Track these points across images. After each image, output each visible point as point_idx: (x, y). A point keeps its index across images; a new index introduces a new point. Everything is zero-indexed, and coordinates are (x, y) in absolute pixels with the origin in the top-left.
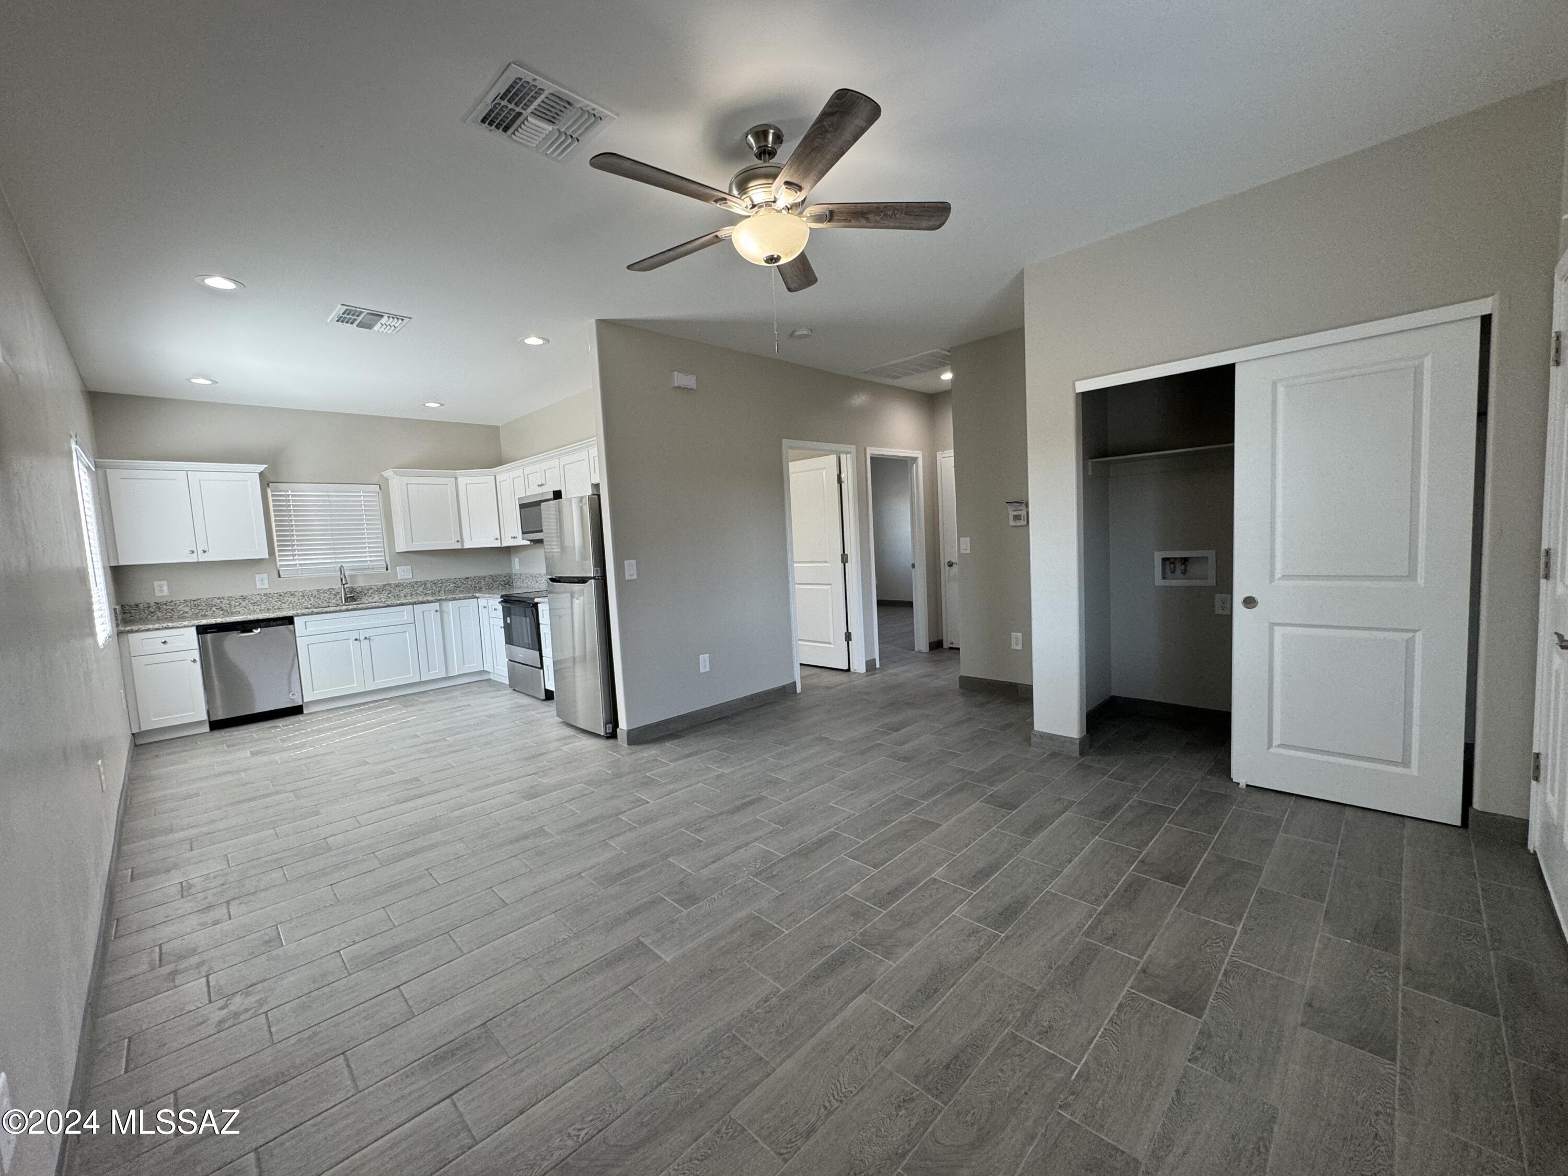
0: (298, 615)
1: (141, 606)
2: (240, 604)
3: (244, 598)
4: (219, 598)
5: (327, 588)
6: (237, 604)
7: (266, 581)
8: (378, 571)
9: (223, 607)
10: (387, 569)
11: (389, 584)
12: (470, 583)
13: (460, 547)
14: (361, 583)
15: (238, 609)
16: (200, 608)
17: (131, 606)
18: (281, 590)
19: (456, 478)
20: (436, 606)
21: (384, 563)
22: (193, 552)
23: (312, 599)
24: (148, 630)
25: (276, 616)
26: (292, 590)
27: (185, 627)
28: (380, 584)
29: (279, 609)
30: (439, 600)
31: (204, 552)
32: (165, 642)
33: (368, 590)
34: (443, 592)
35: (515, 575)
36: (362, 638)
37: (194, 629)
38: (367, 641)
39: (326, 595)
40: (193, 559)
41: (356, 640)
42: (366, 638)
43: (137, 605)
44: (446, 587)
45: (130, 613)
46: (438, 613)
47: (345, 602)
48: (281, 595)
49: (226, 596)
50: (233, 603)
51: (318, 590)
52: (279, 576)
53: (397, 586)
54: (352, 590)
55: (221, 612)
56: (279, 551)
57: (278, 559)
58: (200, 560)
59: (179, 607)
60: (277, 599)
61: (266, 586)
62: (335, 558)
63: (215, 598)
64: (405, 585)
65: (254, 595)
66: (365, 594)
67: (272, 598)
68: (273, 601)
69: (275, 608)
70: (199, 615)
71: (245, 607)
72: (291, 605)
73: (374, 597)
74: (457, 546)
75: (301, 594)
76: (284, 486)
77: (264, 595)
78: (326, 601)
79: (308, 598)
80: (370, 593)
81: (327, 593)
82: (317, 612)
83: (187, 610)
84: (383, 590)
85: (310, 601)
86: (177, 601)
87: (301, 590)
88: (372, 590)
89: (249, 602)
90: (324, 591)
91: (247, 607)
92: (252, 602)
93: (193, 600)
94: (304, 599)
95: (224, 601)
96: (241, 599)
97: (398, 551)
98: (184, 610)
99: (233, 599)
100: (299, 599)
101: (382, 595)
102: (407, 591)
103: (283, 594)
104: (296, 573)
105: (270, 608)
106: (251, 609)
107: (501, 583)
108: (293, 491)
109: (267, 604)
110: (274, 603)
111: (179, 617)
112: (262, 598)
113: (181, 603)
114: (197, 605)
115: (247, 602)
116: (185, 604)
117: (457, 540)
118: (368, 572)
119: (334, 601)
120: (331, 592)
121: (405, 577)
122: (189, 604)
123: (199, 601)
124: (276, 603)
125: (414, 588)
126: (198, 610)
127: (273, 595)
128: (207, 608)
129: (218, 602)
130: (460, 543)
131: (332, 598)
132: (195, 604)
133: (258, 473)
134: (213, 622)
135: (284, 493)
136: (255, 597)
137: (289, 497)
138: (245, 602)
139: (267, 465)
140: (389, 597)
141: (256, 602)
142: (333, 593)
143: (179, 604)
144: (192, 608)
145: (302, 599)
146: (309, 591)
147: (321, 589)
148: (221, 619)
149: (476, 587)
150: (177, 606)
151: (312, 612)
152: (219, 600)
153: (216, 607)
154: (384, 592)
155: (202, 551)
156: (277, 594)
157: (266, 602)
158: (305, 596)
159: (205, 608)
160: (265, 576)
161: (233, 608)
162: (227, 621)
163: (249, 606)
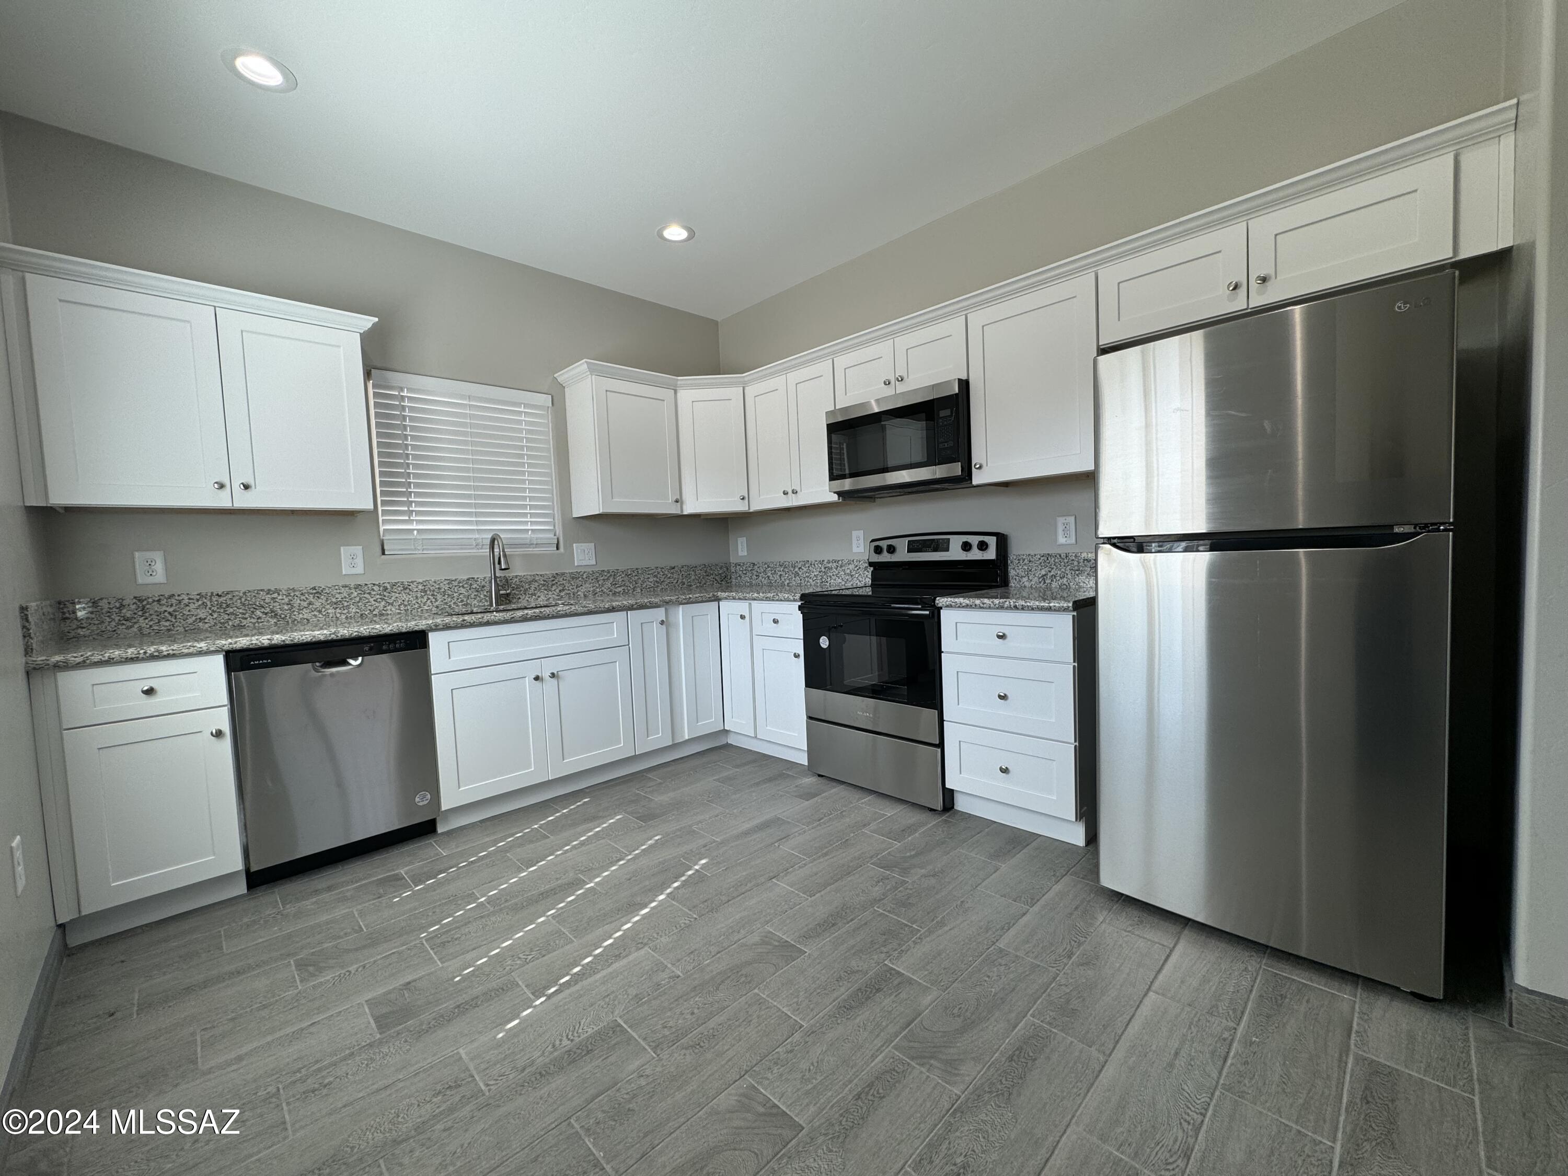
0: (436, 628)
1: (104, 603)
2: (310, 604)
3: (317, 593)
4: (269, 592)
5: (465, 578)
6: (305, 604)
7: (360, 561)
8: (543, 550)
9: (277, 609)
10: (558, 548)
11: (563, 574)
12: (675, 576)
13: (679, 512)
14: (518, 571)
15: (306, 614)
16: (230, 610)
17: (80, 604)
18: (386, 578)
19: (676, 392)
20: (660, 613)
21: (552, 536)
22: (222, 486)
23: (439, 597)
24: (110, 662)
25: (396, 630)
26: (406, 580)
27: (200, 653)
28: (549, 572)
29: (382, 615)
30: (667, 603)
31: (246, 487)
32: (150, 692)
33: (530, 583)
35: (737, 565)
36: (546, 675)
37: (219, 660)
38: (554, 681)
39: (462, 590)
40: (222, 501)
41: (536, 678)
42: (553, 675)
43: (95, 602)
44: (644, 582)
45: (78, 619)
46: (664, 627)
47: (497, 604)
48: (385, 589)
49: (283, 587)
50: (297, 602)
51: (450, 582)
52: (383, 553)
53: (574, 577)
54: (507, 582)
55: (273, 621)
57: (381, 518)
58: (239, 504)
59: (188, 608)
60: (378, 596)
61: (360, 569)
62: (477, 523)
63: (262, 590)
64: (584, 577)
65: (337, 587)
66: (526, 590)
67: (369, 593)
68: (372, 600)
69: (374, 613)
70: (229, 627)
71: (320, 612)
72: (402, 608)
73: (539, 597)
74: (674, 510)
75: (420, 587)
76: (396, 378)
77: (355, 588)
78: (462, 601)
79: (433, 595)
80: (533, 588)
81: (465, 586)
82: (472, 621)
83: (203, 616)
84: (553, 585)
85: (436, 600)
86: (183, 596)
87: (421, 581)
88: (537, 584)
89: (326, 601)
90: (459, 583)
91: (323, 610)
92: (334, 600)
93: (218, 595)
94: (426, 598)
95: (280, 597)
96: (312, 594)
97: (575, 516)
98: (198, 617)
99: (297, 593)
100: (417, 597)
101: (550, 593)
102: (587, 587)
103: (389, 587)
104: (413, 547)
105: (366, 613)
106: (331, 615)
107: (717, 578)
108: (409, 390)
109: (360, 604)
110: (373, 603)
111: (186, 631)
112: (356, 594)
113: (191, 601)
114: (224, 606)
115: (323, 602)
116: (200, 602)
117: (675, 499)
118: (531, 550)
119: (475, 602)
120: (471, 585)
121: (585, 563)
122: (209, 603)
123: (230, 596)
124: (377, 604)
125: (598, 581)
126: (226, 616)
127: (374, 588)
128: (244, 612)
129: (267, 601)
130: (679, 504)
131: (472, 596)
132: (222, 602)
133: (360, 334)
134: (263, 641)
135: (397, 393)
136: (338, 591)
137: (404, 401)
138: (320, 600)
139: (376, 319)
140: (562, 597)
141: (340, 601)
142: (474, 587)
143: (186, 601)
144: (214, 611)
145: (422, 597)
146: (435, 582)
147: (456, 580)
148: (277, 636)
149: (684, 584)
150: (182, 606)
151: (464, 620)
152: (269, 596)
153: (263, 610)
154: (554, 587)
155: (242, 486)
156: (379, 586)
157: (359, 602)
158: (428, 592)
159: (241, 611)
160: (358, 550)
161: (295, 613)
162: (296, 641)
163: (327, 609)
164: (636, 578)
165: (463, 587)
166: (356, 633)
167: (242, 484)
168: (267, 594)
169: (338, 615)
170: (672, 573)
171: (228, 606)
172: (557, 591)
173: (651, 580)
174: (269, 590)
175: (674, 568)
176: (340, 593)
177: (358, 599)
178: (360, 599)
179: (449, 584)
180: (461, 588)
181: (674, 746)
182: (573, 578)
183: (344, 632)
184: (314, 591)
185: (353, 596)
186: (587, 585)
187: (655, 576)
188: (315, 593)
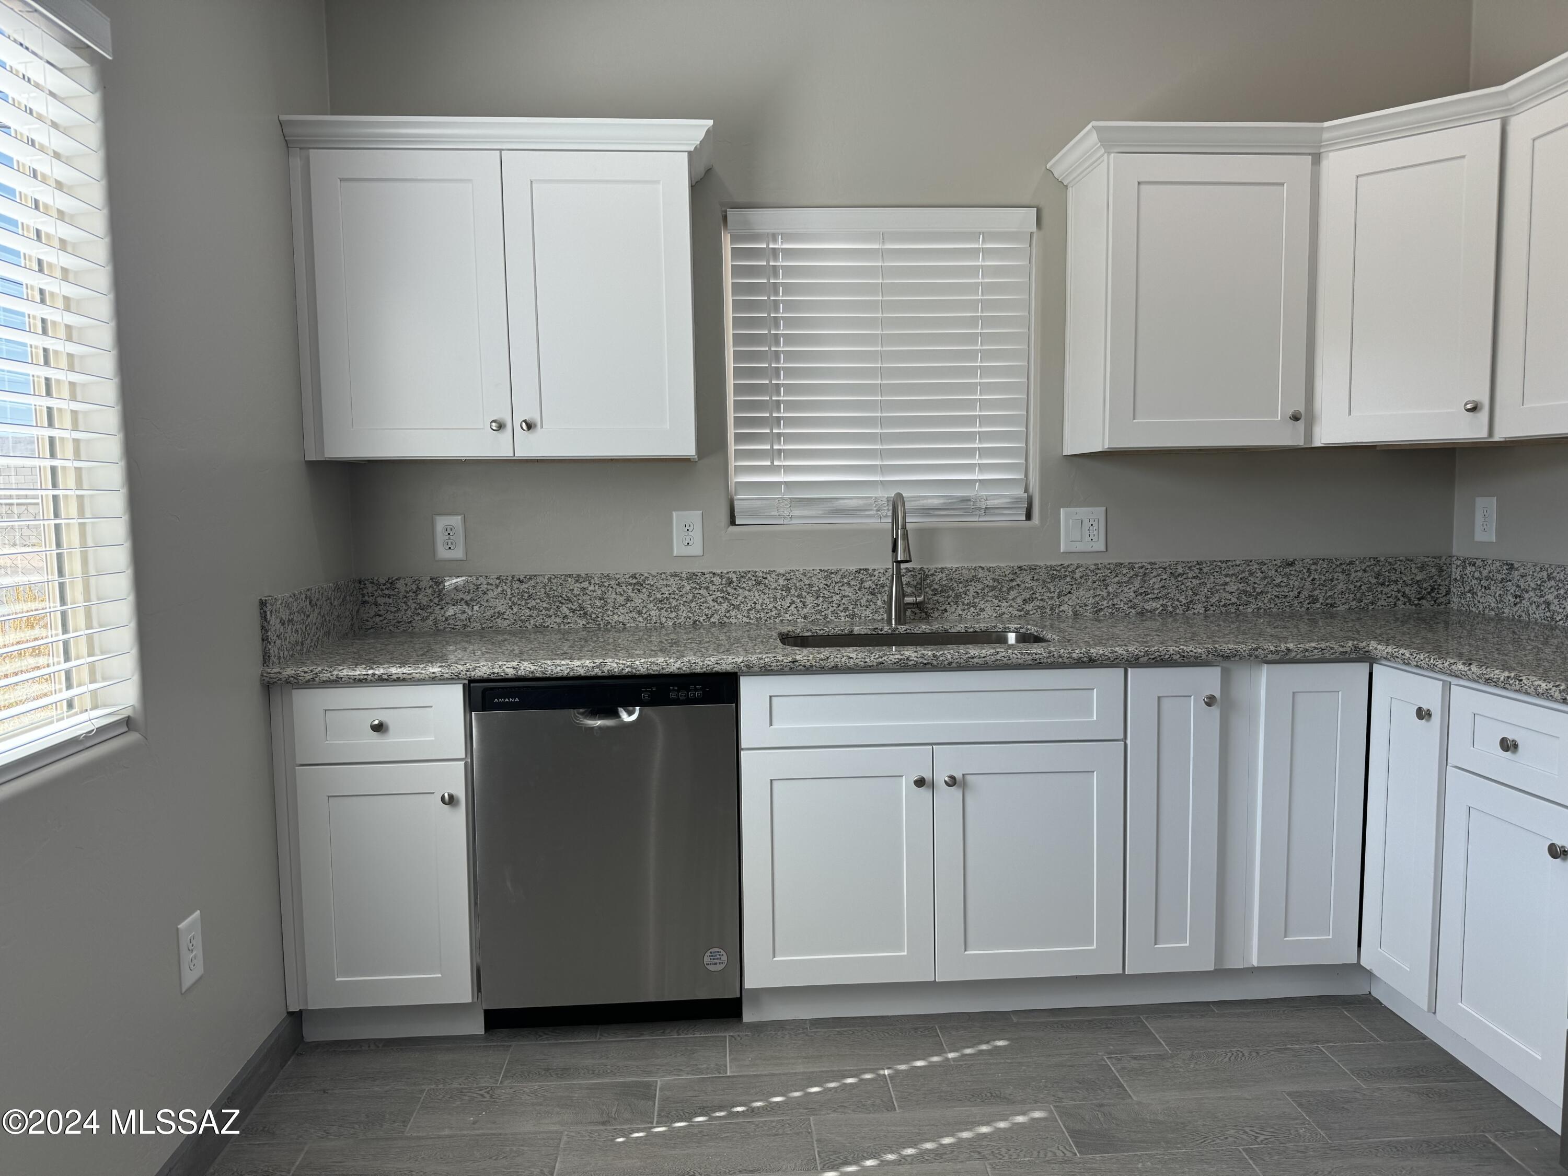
0: (751, 671)
1: (400, 585)
2: (628, 599)
3: (638, 582)
4: (578, 579)
5: (853, 568)
6: (621, 600)
7: (697, 534)
8: (999, 521)
9: (587, 605)
10: (1029, 516)
11: (1033, 568)
12: (1295, 582)
13: (1300, 442)
14: (948, 559)
15: (622, 616)
16: (532, 603)
17: (378, 584)
18: (733, 564)
19: (1317, 159)
20: (1207, 680)
21: (1019, 491)
22: (501, 426)
23: (809, 599)
24: (337, 682)
25: (685, 670)
26: (760, 568)
27: (434, 680)
28: (1005, 564)
29: (722, 624)
30: (1226, 658)
31: (530, 426)
32: (379, 728)
33: (967, 583)
34: (1199, 608)
35: (1467, 562)
36: (941, 778)
38: (955, 792)
39: (848, 591)
40: (504, 448)
41: (920, 783)
42: (952, 782)
43: (392, 584)
44: (1213, 591)
45: (376, 604)
46: (1215, 711)
48: (730, 582)
49: (596, 572)
50: (611, 596)
51: (829, 574)
52: (733, 522)
53: (1056, 574)
54: (922, 579)
55: (581, 623)
56: (739, 438)
57: (732, 463)
58: (521, 453)
59: (486, 597)
60: (719, 594)
61: (696, 549)
62: (884, 469)
63: (570, 576)
64: (1077, 575)
65: (663, 576)
66: (958, 596)
67: (707, 588)
68: (710, 598)
69: (712, 620)
70: (530, 627)
71: (640, 613)
72: (753, 615)
73: (982, 610)
74: (1290, 437)
75: (781, 581)
76: (764, 219)
77: (688, 579)
78: (846, 609)
79: (799, 596)
80: (971, 593)
81: (852, 583)
82: (808, 664)
83: (501, 608)
84: (1011, 588)
85: (805, 605)
86: (482, 580)
87: (782, 571)
88: (980, 586)
89: (649, 597)
90: (843, 577)
91: (644, 611)
92: (659, 596)
93: (519, 580)
94: (788, 600)
95: (591, 588)
96: (631, 584)
97: (1067, 451)
98: (496, 610)
99: (613, 583)
100: (775, 599)
101: (1004, 604)
102: (1083, 595)
103: (735, 579)
104: (776, 513)
105: (701, 619)
106: (654, 619)
107: (1407, 590)
108: (787, 237)
109: (693, 605)
110: (712, 603)
111: (483, 628)
112: (688, 588)
113: (489, 587)
114: (526, 595)
115: (645, 597)
116: (500, 589)
117: (1290, 414)
118: (973, 521)
119: (868, 612)
120: (862, 581)
121: (1080, 547)
122: (509, 590)
123: (532, 582)
124: (717, 607)
125: (1106, 586)
126: (527, 611)
127: (714, 579)
128: (548, 606)
129: (575, 592)
130: (1301, 425)
131: (863, 602)
132: (523, 591)
133: (690, 153)
134: (507, 670)
135: (764, 246)
136: (665, 582)
137: (776, 258)
138: (641, 596)
139: (710, 122)
140: (1027, 613)
141: (667, 599)
142: (867, 585)
143: (484, 587)
144: (514, 604)
145: (783, 598)
146: (804, 574)
147: (837, 572)
148: (526, 664)
149: (1315, 600)
150: (480, 593)
151: (794, 661)
152: (577, 585)
153: (570, 605)
154: (1013, 593)
155: (524, 424)
156: (722, 577)
157: (692, 601)
158: (793, 591)
159: (545, 605)
160: (694, 517)
161: (609, 612)
162: (548, 674)
163: (649, 610)
164: (1196, 582)
165: (848, 584)
166: (627, 670)
167: (525, 421)
168: (577, 581)
169: (664, 620)
170: (1288, 576)
171: (530, 597)
172: (1019, 600)
173: (1232, 587)
174: (579, 576)
175: (1292, 564)
176: (667, 586)
177: (690, 596)
178: (694, 597)
179: (826, 578)
180: (846, 587)
181: (1221, 974)
182: (1053, 578)
183: (615, 664)
184: (634, 581)
185: (684, 591)
186: (1082, 592)
187: (1244, 580)
188: (635, 584)
